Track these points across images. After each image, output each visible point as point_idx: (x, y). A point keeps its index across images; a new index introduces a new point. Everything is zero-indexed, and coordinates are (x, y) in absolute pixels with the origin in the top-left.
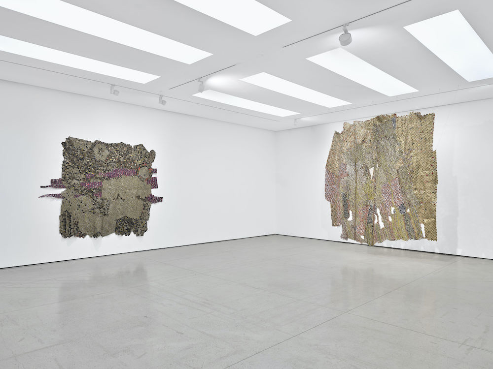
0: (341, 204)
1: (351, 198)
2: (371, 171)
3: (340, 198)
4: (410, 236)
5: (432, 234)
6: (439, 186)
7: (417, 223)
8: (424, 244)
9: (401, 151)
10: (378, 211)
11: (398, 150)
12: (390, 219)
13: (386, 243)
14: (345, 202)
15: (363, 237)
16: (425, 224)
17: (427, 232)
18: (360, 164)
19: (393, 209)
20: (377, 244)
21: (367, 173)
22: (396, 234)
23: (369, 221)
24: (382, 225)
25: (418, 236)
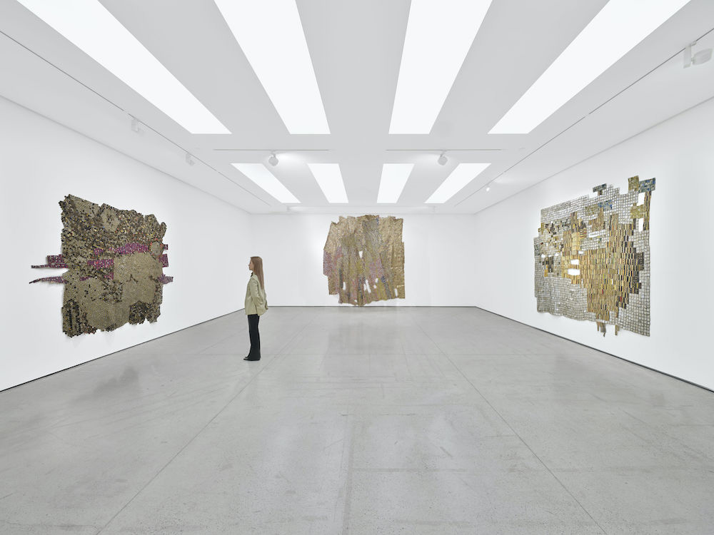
0: (338, 278)
1: (345, 272)
2: (361, 253)
3: (337, 273)
4: (388, 298)
5: (402, 295)
6: (405, 264)
7: (393, 288)
8: (398, 302)
9: (382, 241)
10: (367, 281)
11: (380, 240)
12: (375, 287)
13: (373, 303)
14: (341, 276)
15: (356, 301)
16: (398, 289)
17: (399, 293)
18: (353, 248)
19: (377, 280)
20: (366, 305)
21: (357, 255)
22: (379, 296)
23: (360, 289)
24: (369, 291)
25: (393, 297)
